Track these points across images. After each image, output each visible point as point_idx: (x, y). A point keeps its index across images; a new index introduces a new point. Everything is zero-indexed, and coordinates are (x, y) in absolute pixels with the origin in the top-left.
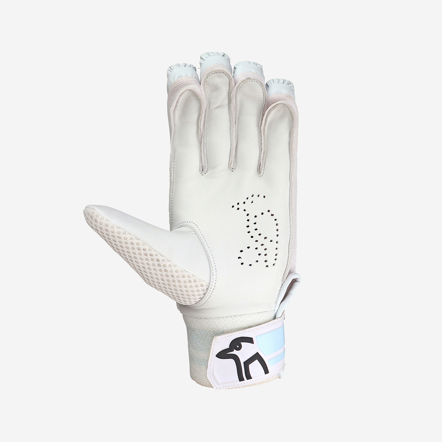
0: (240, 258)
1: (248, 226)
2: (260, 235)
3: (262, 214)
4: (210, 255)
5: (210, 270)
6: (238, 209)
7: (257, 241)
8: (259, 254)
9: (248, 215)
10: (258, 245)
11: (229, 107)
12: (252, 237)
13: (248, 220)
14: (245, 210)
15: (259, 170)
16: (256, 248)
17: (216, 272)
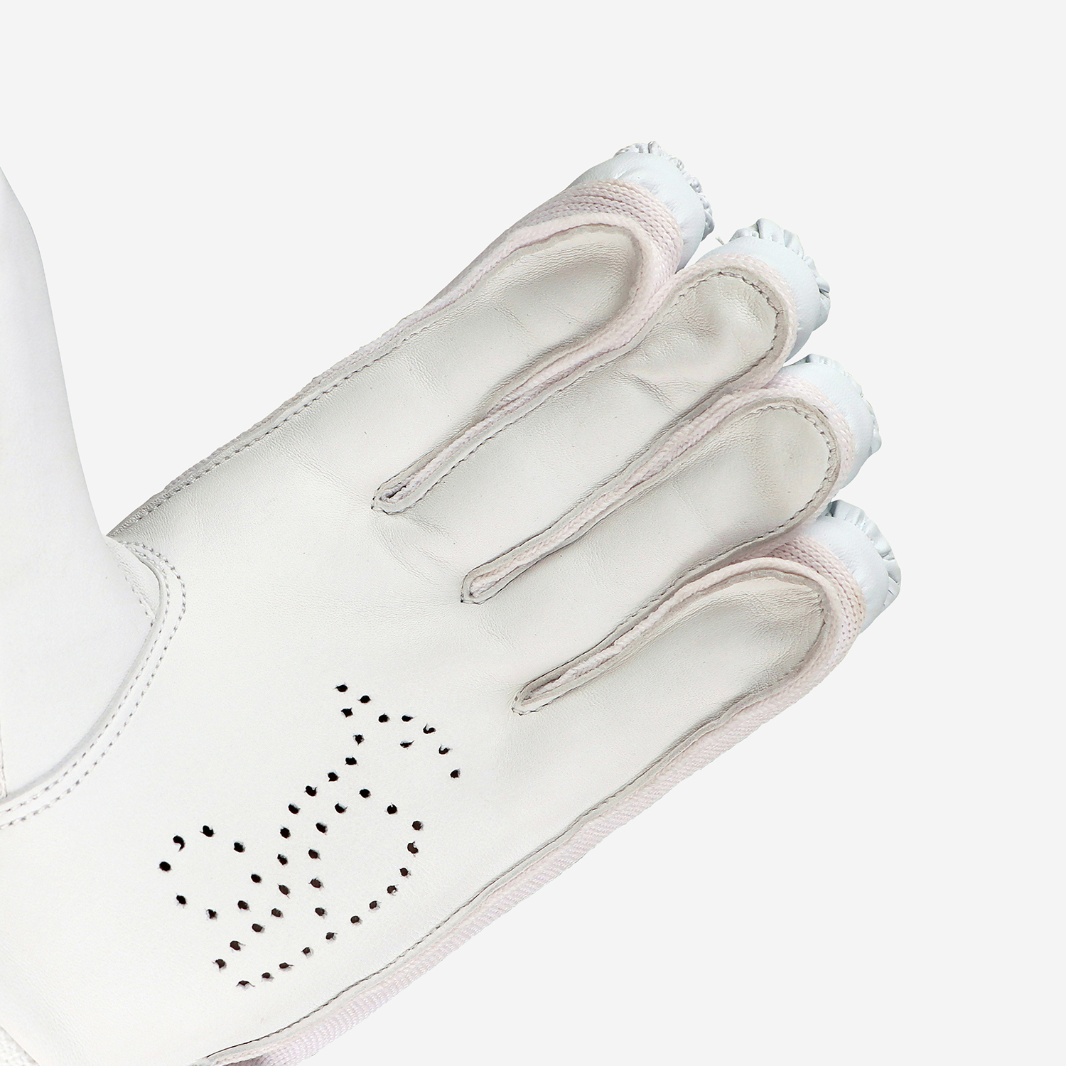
0: (180, 846)
1: (311, 791)
2: (313, 854)
3: (392, 810)
4: (114, 724)
5: (60, 765)
6: (348, 712)
7: (283, 860)
8: (243, 905)
9: (351, 761)
10: (274, 875)
11: (674, 425)
12: (285, 833)
13: (333, 777)
14: (359, 739)
15: (532, 689)
16: (256, 879)
17: (69, 791)
